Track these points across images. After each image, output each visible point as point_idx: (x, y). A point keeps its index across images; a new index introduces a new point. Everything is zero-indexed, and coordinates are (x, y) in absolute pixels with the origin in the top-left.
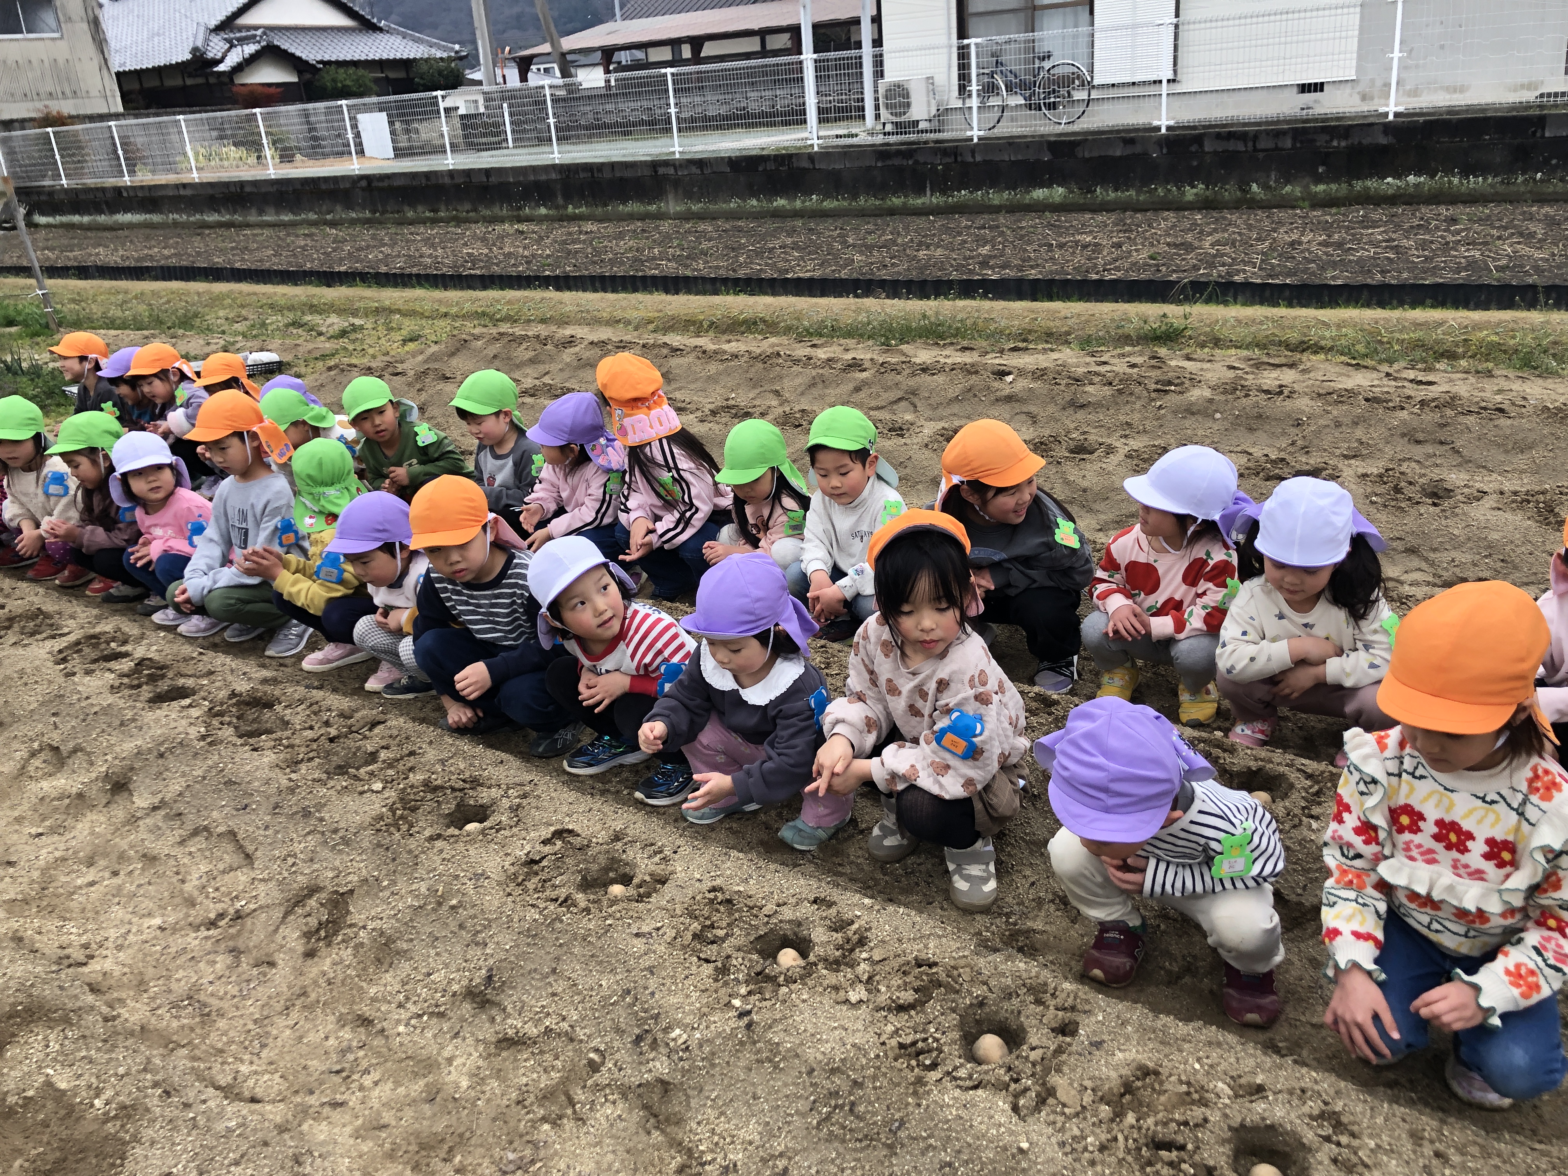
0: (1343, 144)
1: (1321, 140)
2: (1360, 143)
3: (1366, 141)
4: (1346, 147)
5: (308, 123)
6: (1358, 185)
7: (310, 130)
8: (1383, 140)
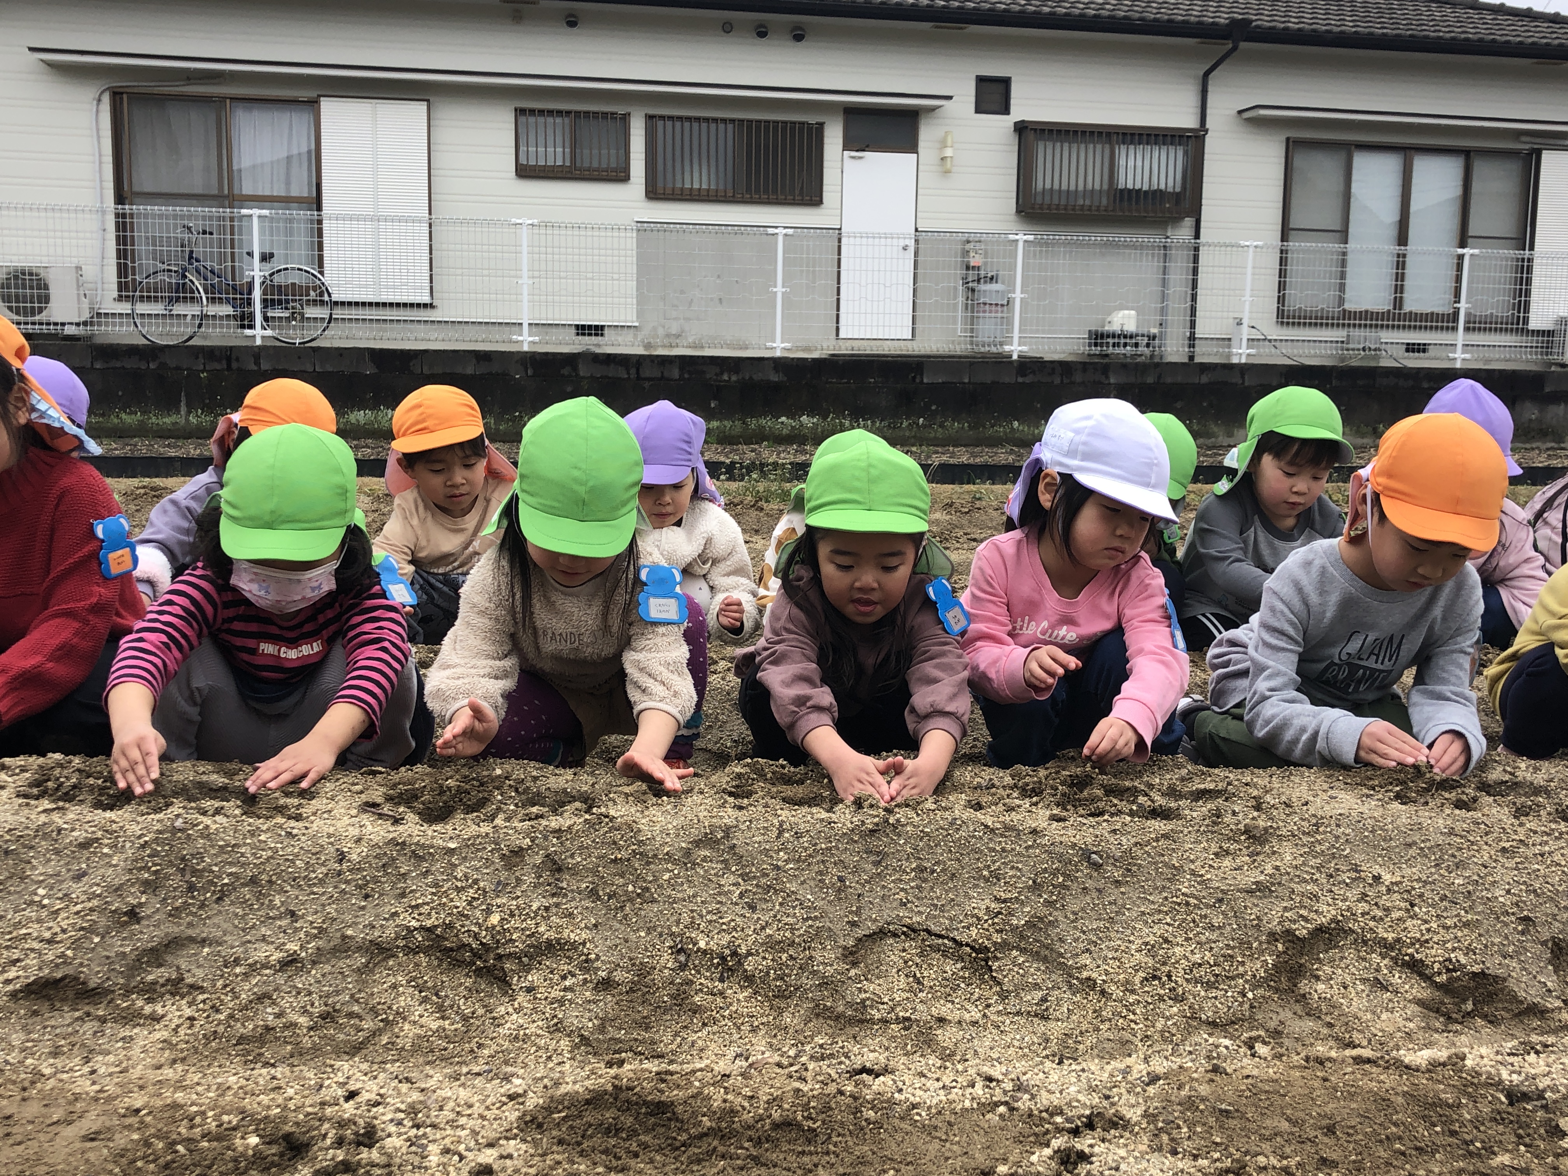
0: (734, 378)
1: (711, 373)
2: (751, 378)
3: (758, 377)
4: (737, 381)
6: (753, 423)
8: (774, 377)
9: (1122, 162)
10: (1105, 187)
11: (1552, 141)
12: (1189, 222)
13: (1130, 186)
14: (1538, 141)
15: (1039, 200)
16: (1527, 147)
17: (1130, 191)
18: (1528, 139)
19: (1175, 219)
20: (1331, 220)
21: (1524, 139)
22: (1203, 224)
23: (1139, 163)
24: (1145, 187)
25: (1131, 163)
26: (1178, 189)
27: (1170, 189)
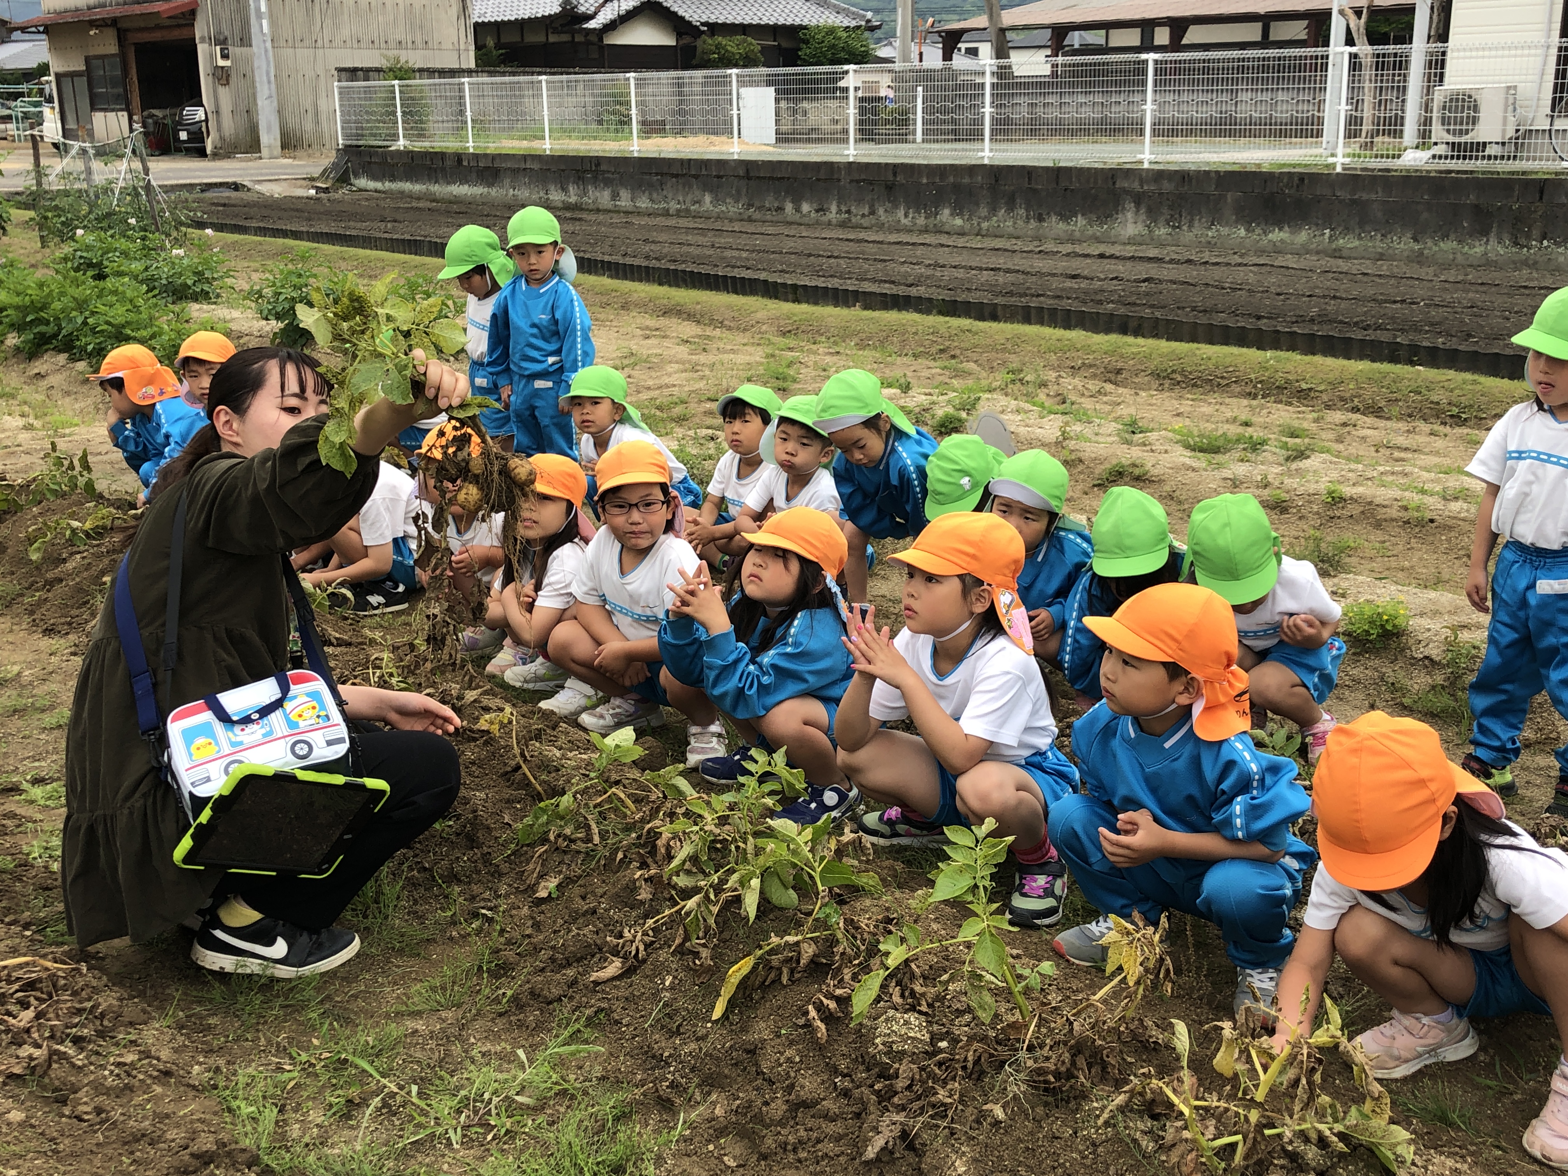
5: (680, 94)
7: (681, 102)
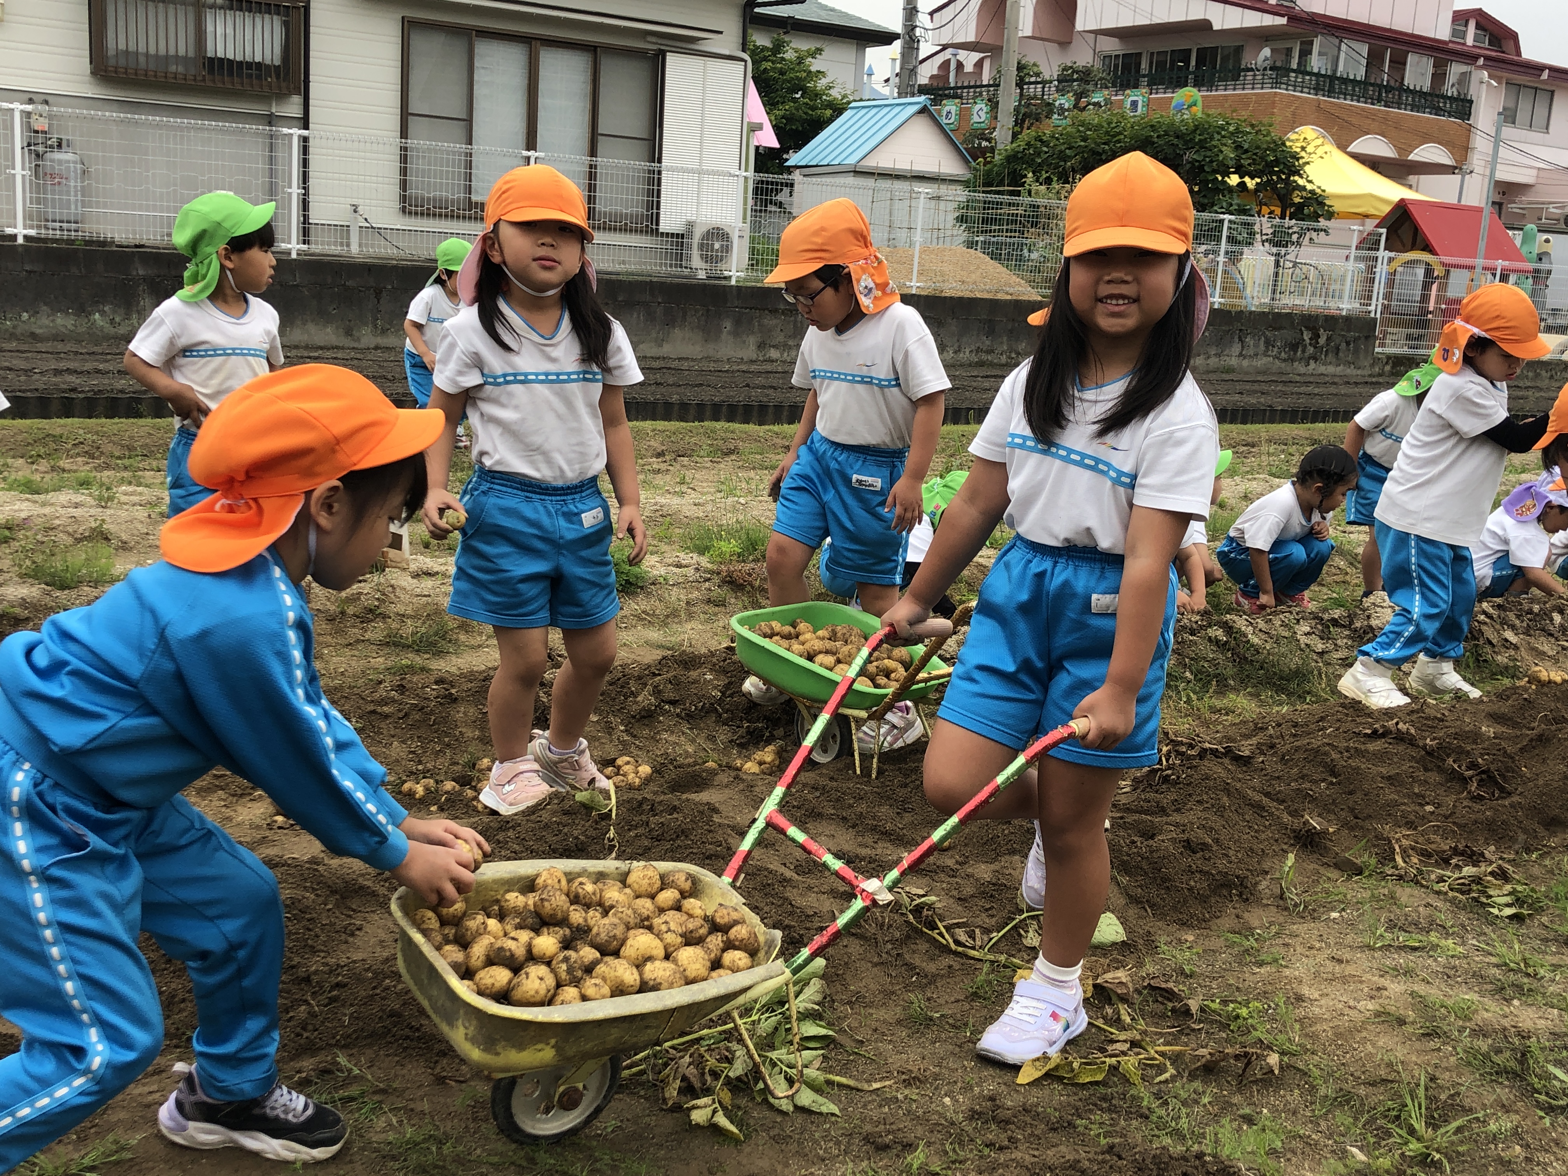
9: (210, 28)
10: (191, 54)
11: (679, 44)
12: (297, 99)
13: (220, 54)
14: (663, 44)
15: (112, 62)
16: (655, 47)
17: (221, 60)
18: (654, 39)
19: (282, 96)
20: (455, 108)
21: (650, 39)
22: (312, 102)
23: (230, 31)
24: (239, 58)
25: (220, 31)
26: (277, 62)
27: (268, 61)
